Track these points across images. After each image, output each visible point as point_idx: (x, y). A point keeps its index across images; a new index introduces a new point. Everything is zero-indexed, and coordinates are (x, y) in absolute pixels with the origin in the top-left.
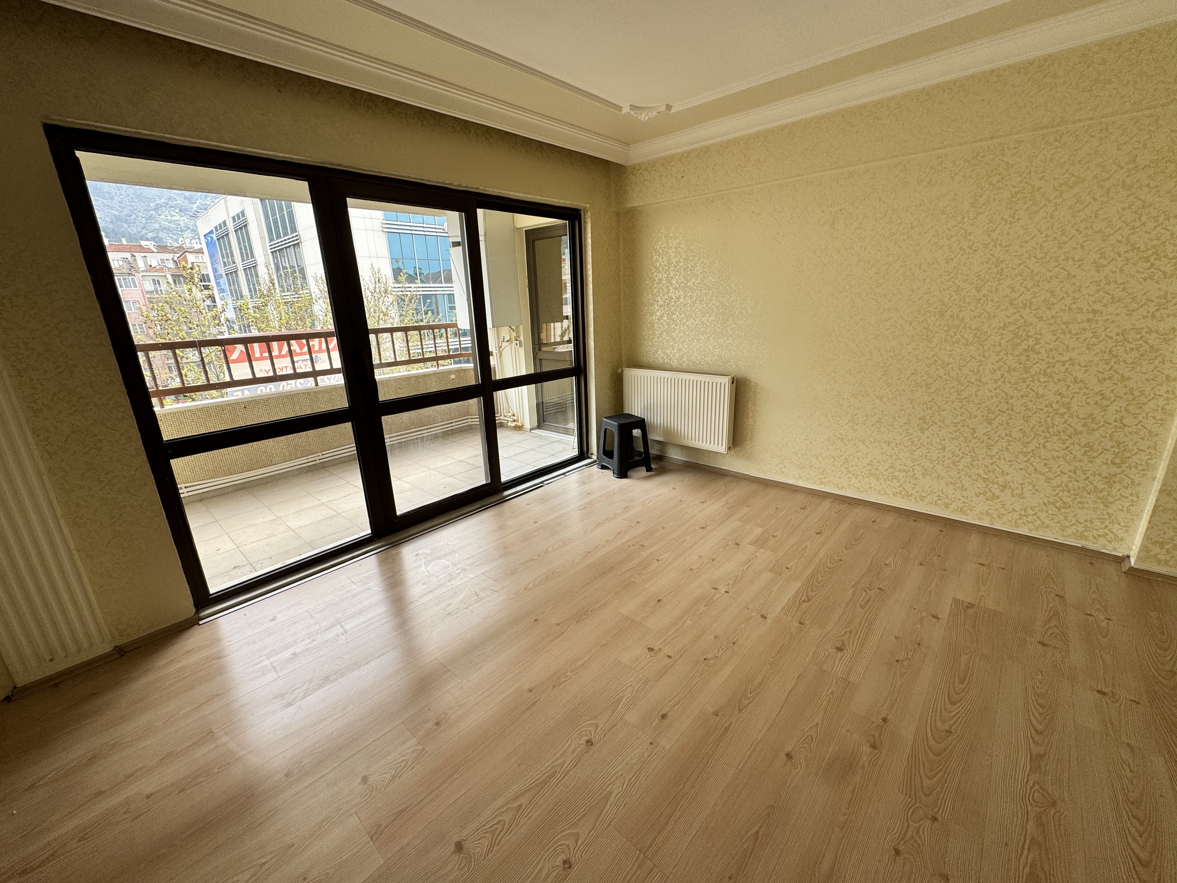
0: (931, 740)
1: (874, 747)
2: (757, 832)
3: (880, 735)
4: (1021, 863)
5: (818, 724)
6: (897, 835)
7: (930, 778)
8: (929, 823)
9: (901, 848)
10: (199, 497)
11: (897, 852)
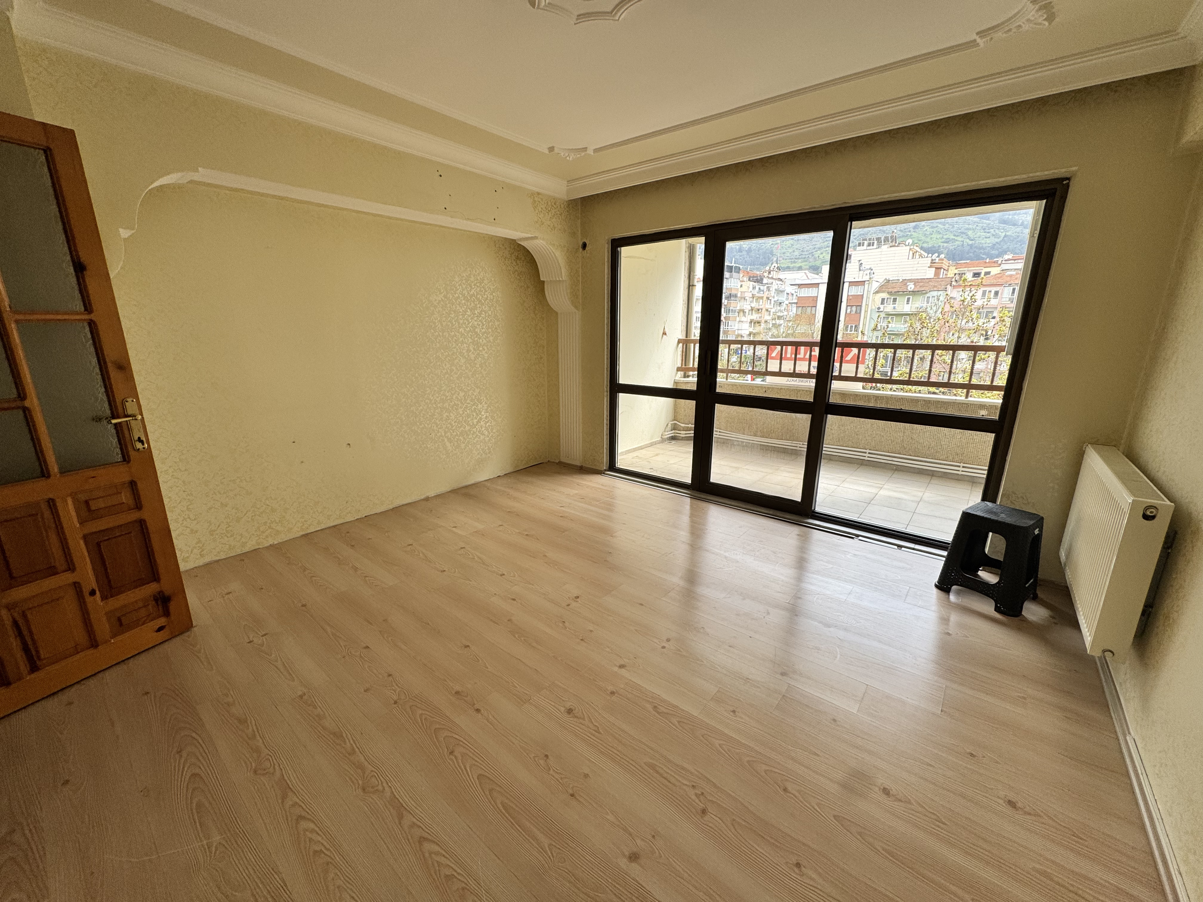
0: (449, 734)
1: (457, 693)
2: (429, 624)
3: (465, 701)
4: (349, 734)
5: (487, 668)
6: (397, 679)
7: (421, 715)
8: (395, 698)
9: (391, 678)
10: (722, 441)
11: (390, 675)
